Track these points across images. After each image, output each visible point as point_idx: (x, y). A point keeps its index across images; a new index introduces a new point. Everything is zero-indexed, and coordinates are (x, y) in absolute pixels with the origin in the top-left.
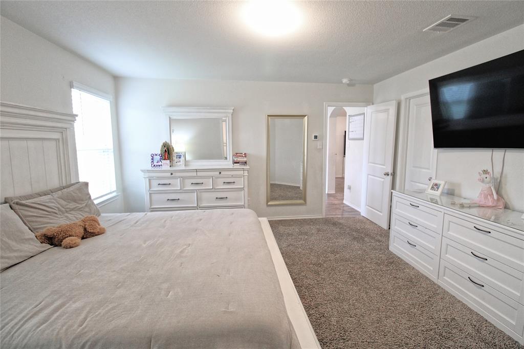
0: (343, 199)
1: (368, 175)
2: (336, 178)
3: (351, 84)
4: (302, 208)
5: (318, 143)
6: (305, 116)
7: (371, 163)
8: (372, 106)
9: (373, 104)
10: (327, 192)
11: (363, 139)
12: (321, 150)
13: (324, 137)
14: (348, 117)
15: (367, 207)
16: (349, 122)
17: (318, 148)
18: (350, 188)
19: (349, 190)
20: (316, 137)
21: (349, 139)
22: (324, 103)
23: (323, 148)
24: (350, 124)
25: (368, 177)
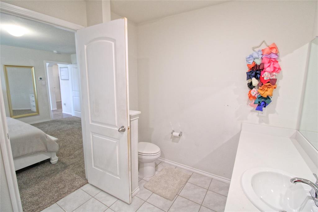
0: (62, 111)
1: (73, 97)
2: (57, 102)
3: (59, 53)
4: (37, 117)
5: (43, 82)
6: (32, 67)
7: (74, 91)
8: (71, 65)
9: (71, 64)
10: (52, 110)
11: (68, 80)
12: (45, 85)
13: (46, 79)
14: (59, 68)
15: (75, 111)
16: (60, 71)
17: (43, 84)
18: (65, 104)
19: (65, 106)
20: (41, 79)
21: (61, 80)
22: (44, 61)
23: (46, 84)
24: (61, 72)
25: (73, 98)
